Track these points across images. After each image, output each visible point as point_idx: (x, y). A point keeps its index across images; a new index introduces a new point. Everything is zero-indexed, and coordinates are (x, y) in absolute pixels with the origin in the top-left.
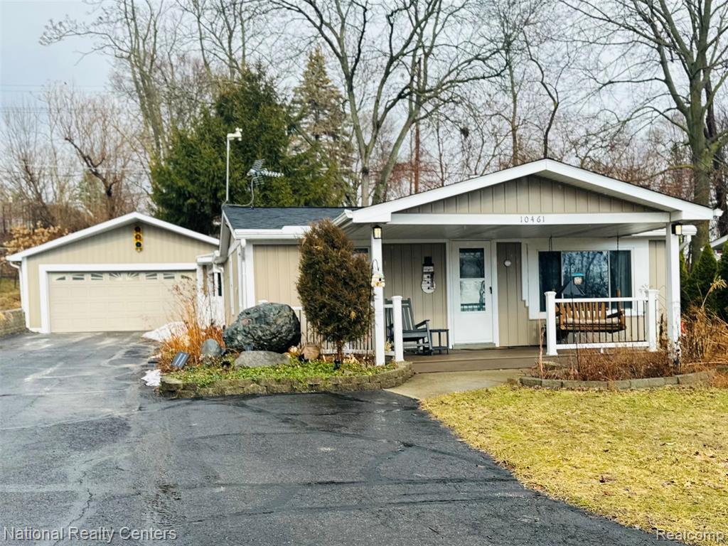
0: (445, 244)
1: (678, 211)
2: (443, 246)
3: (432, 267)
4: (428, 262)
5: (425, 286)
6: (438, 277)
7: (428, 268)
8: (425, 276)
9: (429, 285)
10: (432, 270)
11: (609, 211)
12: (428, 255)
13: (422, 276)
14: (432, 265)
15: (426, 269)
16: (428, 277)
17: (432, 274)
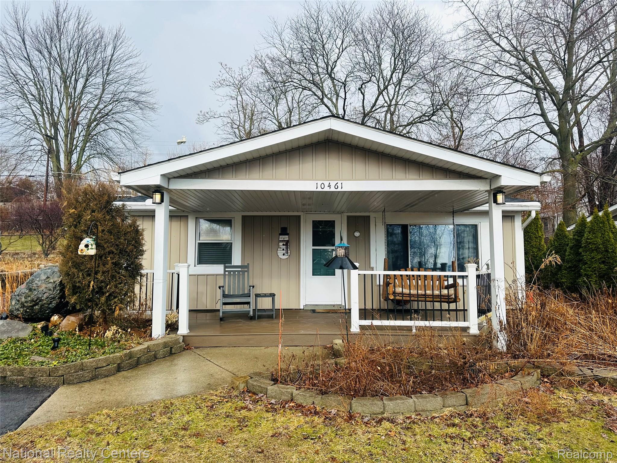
0: (299, 216)
1: (498, 177)
2: (298, 219)
3: (287, 236)
4: (284, 232)
5: (280, 253)
6: (293, 244)
7: (283, 236)
8: (281, 244)
9: (284, 252)
10: (287, 239)
11: (418, 177)
12: (283, 226)
13: (279, 244)
14: (287, 234)
15: (282, 238)
16: (283, 245)
17: (287, 243)
